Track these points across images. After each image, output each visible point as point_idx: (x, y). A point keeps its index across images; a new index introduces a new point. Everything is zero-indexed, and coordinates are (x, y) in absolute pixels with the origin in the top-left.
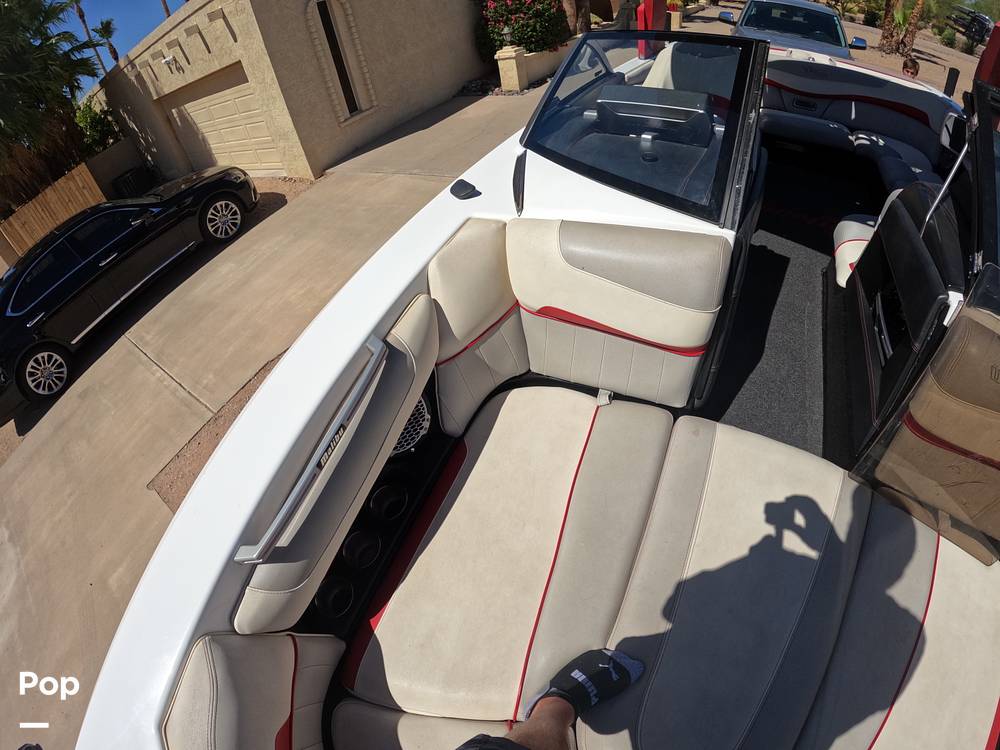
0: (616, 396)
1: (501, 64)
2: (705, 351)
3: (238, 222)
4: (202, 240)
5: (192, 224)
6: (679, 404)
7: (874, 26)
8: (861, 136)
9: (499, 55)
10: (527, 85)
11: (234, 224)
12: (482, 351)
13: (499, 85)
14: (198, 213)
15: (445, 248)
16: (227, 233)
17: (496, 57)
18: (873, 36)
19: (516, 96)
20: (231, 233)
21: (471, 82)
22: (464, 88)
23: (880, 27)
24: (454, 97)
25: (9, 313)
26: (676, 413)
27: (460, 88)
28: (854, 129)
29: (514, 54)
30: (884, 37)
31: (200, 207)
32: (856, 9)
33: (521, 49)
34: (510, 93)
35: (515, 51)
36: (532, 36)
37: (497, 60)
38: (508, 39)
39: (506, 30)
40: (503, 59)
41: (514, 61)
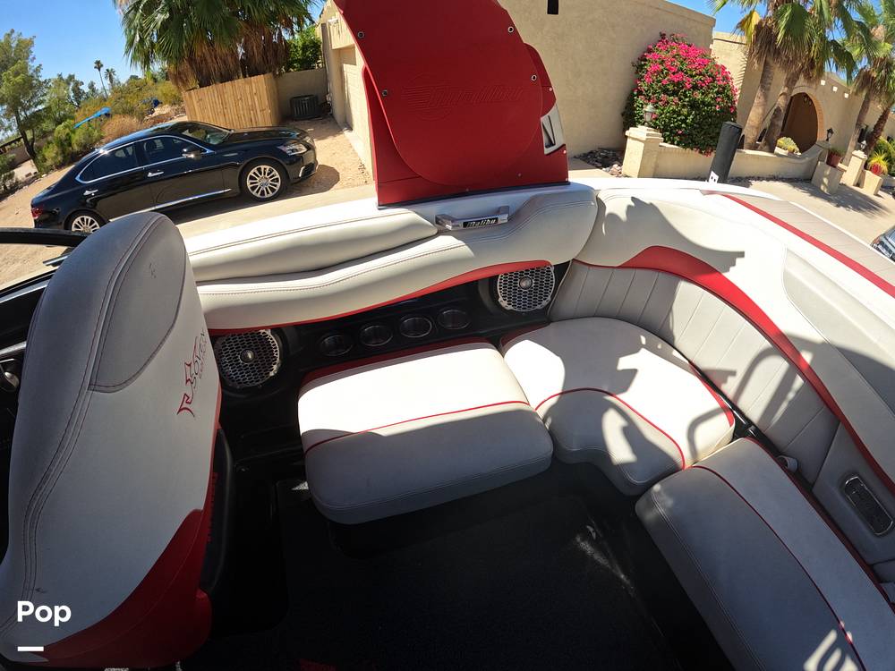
1: (630, 143)
3: (277, 189)
4: (238, 190)
5: (231, 176)
9: (631, 132)
11: (273, 190)
13: (620, 161)
14: (241, 168)
16: (263, 193)
17: (627, 133)
20: (266, 196)
25: (78, 178)
29: (644, 137)
31: (244, 164)
33: (658, 136)
35: (648, 135)
36: (679, 127)
37: (626, 137)
38: (648, 118)
39: (649, 108)
40: (633, 139)
41: (643, 145)
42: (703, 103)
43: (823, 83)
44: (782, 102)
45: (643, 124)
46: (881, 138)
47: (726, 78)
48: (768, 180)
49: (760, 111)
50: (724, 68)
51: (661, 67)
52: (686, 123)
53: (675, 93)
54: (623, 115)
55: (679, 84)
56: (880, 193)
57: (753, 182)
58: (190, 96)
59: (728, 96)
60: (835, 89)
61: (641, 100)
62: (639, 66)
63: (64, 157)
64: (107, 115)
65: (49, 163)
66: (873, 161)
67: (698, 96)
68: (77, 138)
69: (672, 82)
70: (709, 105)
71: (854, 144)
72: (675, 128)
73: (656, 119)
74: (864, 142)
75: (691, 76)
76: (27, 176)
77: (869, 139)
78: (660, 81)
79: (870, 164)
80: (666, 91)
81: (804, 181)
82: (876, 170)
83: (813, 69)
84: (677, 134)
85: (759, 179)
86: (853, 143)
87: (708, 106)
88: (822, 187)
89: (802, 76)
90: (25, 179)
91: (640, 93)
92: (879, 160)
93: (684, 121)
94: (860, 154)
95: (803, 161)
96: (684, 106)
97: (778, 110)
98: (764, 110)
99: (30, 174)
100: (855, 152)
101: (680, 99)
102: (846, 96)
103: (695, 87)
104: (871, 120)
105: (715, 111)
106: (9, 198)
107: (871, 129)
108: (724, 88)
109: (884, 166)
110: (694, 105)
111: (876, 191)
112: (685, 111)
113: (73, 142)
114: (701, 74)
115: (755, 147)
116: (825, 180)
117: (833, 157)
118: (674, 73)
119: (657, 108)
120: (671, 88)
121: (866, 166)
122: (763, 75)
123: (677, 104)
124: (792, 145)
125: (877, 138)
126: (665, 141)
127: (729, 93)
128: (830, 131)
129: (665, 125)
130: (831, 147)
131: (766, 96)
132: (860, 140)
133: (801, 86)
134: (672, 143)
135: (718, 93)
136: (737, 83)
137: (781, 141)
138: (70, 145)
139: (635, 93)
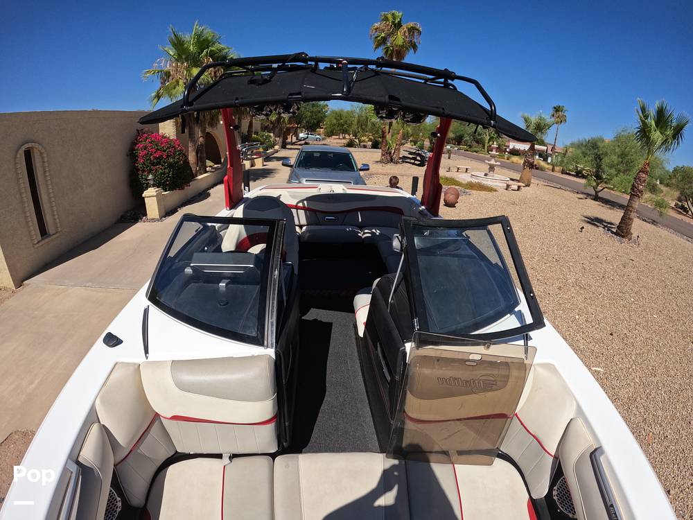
0: (234, 456)
1: (147, 200)
2: (278, 418)
6: (273, 450)
7: (377, 148)
8: (366, 231)
9: (145, 194)
10: (164, 214)
12: (142, 449)
13: (145, 214)
15: (104, 389)
17: (143, 195)
18: (377, 154)
19: (157, 223)
21: (127, 212)
22: (122, 217)
23: (380, 148)
24: (115, 223)
26: (273, 456)
27: (119, 217)
28: (362, 227)
29: (155, 194)
30: (383, 155)
32: (367, 140)
33: (160, 189)
34: (153, 220)
35: (156, 191)
36: (167, 181)
37: (143, 198)
38: (151, 183)
39: (150, 177)
40: (148, 197)
41: (155, 198)
42: (174, 163)
45: (150, 187)
49: (194, 153)
51: (146, 151)
52: (170, 177)
53: (159, 163)
55: (161, 157)
67: (171, 160)
69: (155, 158)
70: (178, 162)
75: (165, 151)
78: (148, 160)
80: (154, 165)
83: (213, 120)
84: (166, 185)
93: (168, 177)
96: (165, 169)
101: (162, 166)
103: (168, 156)
110: (171, 166)
112: (167, 171)
114: (168, 148)
118: (154, 153)
120: (155, 161)
123: (162, 169)
126: (165, 191)
129: (160, 183)
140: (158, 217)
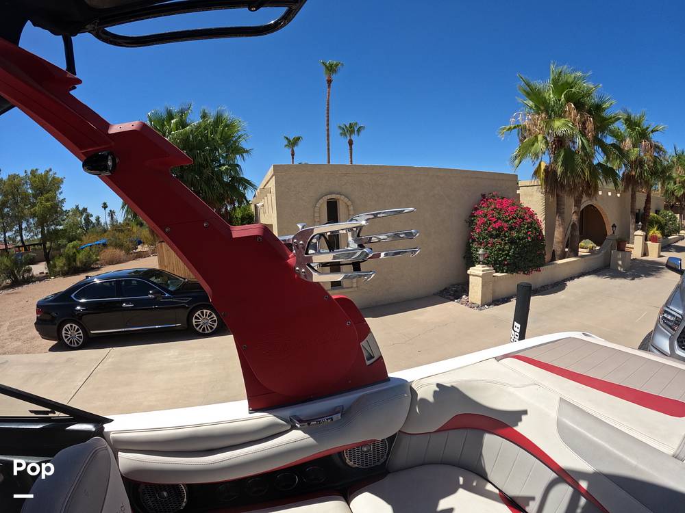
1: (471, 279)
3: (214, 327)
4: (186, 326)
5: (183, 314)
9: (472, 271)
10: (489, 299)
11: (211, 328)
13: (467, 294)
14: (190, 309)
16: (204, 330)
17: (469, 272)
19: (476, 310)
20: (207, 332)
29: (481, 273)
31: (192, 307)
33: (491, 269)
34: (472, 306)
35: (483, 271)
36: (505, 259)
37: (469, 275)
38: (481, 258)
39: (481, 251)
40: (473, 275)
41: (481, 279)
42: (519, 238)
43: (600, 193)
44: (575, 218)
45: (479, 264)
46: (651, 214)
47: (532, 215)
48: (578, 277)
49: (561, 229)
50: (529, 209)
51: (485, 220)
52: (509, 256)
53: (497, 236)
54: (464, 257)
55: (500, 229)
56: (662, 254)
57: (568, 283)
58: (162, 246)
59: (535, 228)
60: (610, 194)
61: (475, 245)
62: (470, 221)
63: (69, 268)
64: (104, 245)
65: (58, 269)
66: (651, 233)
67: (515, 234)
68: (81, 257)
69: (494, 229)
70: (524, 238)
71: (634, 226)
72: (502, 260)
73: (488, 257)
74: (640, 223)
75: (507, 221)
76: (40, 273)
77: (643, 219)
78: (486, 230)
79: (649, 237)
80: (491, 236)
81: (605, 268)
82: (654, 239)
83: (590, 188)
84: (504, 265)
85: (572, 278)
86: (632, 226)
87: (522, 240)
88: (619, 268)
89: (584, 196)
90: (39, 275)
91: (474, 240)
92: (655, 232)
93: (507, 255)
94: (640, 232)
95: (601, 254)
96: (505, 244)
97: (574, 224)
98: (564, 228)
99: (43, 273)
100: (636, 233)
101: (502, 240)
102: (619, 195)
103: (511, 229)
104: (640, 204)
105: (529, 242)
106: (25, 287)
107: (642, 211)
108: (531, 224)
109: (659, 234)
110: (512, 242)
111: (659, 254)
112: (507, 247)
113: (77, 259)
114: (513, 218)
115: (563, 256)
116: (620, 263)
117: (622, 243)
118: (495, 223)
119: (487, 249)
120: (494, 233)
121: (646, 240)
122: (557, 204)
123: (500, 244)
124: (590, 244)
125: (648, 216)
126: (496, 272)
127: (536, 226)
128: (614, 226)
129: (496, 260)
130: (618, 237)
131: (563, 219)
132: (637, 222)
133: (586, 202)
134: (503, 272)
135: (528, 228)
136: (540, 216)
137: (582, 244)
138: (75, 260)
139: (471, 241)
140: (479, 303)
